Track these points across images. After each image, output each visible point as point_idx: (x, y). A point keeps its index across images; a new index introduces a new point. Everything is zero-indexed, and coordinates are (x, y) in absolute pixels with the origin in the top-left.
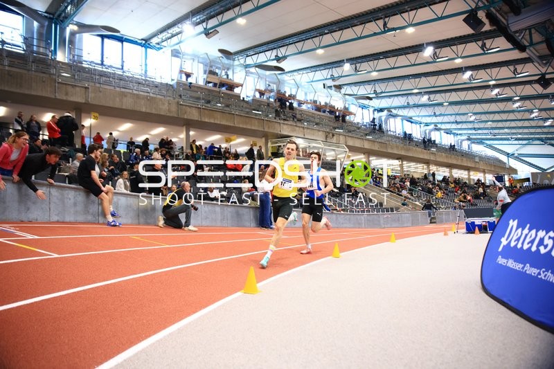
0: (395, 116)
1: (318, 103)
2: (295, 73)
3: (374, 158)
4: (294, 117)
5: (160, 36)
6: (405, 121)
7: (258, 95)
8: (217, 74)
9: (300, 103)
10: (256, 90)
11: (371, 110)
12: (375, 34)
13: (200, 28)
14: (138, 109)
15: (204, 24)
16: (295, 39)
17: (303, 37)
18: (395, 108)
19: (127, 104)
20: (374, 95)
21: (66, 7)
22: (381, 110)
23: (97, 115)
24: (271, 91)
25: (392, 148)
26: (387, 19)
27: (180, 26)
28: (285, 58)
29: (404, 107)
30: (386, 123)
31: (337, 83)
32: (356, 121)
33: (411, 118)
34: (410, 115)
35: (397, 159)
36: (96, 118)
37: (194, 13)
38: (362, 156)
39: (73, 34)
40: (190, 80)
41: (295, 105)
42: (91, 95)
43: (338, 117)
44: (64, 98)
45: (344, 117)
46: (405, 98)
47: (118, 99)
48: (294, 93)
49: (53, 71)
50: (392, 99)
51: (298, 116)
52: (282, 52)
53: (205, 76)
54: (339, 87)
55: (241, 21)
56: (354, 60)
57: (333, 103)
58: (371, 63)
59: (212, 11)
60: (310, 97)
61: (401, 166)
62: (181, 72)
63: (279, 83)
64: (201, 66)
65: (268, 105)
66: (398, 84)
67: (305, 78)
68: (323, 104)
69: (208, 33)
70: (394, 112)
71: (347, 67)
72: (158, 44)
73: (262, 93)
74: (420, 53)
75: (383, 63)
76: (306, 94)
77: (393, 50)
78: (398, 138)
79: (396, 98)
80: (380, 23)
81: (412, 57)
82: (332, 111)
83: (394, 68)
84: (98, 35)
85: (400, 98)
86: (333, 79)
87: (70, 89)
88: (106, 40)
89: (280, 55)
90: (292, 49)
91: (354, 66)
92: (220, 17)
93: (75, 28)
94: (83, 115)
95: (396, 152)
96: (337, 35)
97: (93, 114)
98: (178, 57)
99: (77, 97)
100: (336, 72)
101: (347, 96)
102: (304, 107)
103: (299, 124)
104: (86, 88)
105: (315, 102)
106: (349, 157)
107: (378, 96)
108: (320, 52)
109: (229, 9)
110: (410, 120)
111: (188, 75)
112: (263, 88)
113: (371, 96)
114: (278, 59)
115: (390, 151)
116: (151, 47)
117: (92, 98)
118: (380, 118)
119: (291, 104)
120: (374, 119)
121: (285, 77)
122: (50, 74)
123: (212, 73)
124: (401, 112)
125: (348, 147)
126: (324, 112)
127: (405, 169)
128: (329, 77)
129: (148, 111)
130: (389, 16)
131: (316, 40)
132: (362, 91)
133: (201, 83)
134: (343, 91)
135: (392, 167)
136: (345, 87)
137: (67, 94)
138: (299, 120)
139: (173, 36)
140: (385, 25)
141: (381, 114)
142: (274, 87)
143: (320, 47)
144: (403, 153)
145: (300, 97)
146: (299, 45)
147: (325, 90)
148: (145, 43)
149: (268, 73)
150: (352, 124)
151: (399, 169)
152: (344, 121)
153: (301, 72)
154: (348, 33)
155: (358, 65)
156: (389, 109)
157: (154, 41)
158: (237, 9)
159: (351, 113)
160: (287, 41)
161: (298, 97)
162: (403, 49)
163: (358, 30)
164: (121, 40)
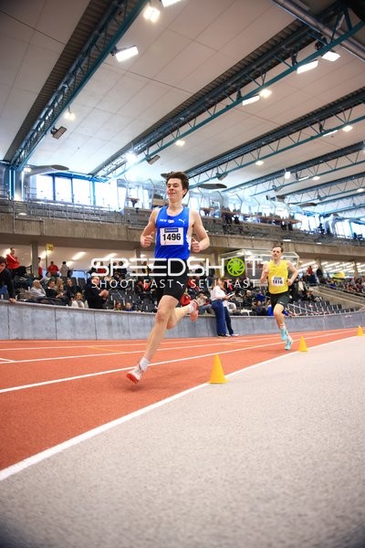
0: (342, 219)
1: (263, 215)
2: (237, 189)
3: (326, 263)
4: (241, 230)
5: (105, 169)
6: (352, 224)
7: (203, 213)
8: (161, 198)
9: (245, 217)
10: (201, 209)
11: (317, 216)
12: (312, 138)
13: (143, 156)
14: (89, 236)
15: (146, 152)
16: (234, 155)
17: (241, 152)
18: (341, 212)
19: (79, 233)
20: (318, 201)
21: (21, 153)
22: (327, 216)
23: (51, 246)
24: (216, 208)
25: (343, 251)
26: (322, 123)
27: (123, 156)
28: (225, 174)
29: (350, 210)
30: (333, 227)
31: (280, 193)
32: (302, 229)
33: (359, 219)
34: (357, 216)
35: (350, 261)
36: (51, 249)
37: (136, 142)
38: (314, 262)
39: (27, 176)
40: (136, 206)
41: (241, 219)
42: (46, 228)
43: (285, 226)
44: (21, 233)
45: (290, 226)
46: (350, 200)
47: (70, 230)
48: (237, 208)
49: (11, 210)
50: (337, 202)
51: (245, 229)
52: (222, 169)
53: (151, 200)
54: (282, 198)
55: (180, 143)
56: (295, 168)
57: (277, 214)
58: (311, 169)
59: (151, 138)
60: (254, 210)
61: (355, 268)
62: (127, 199)
63: (223, 199)
64: (146, 192)
65: (214, 221)
66: (341, 186)
67: (247, 192)
68: (268, 215)
69: (149, 159)
70: (341, 215)
71: (288, 175)
72: (104, 176)
73: (207, 211)
74: (360, 152)
75: (323, 167)
76: (250, 208)
77: (332, 153)
78: (348, 240)
79: (341, 201)
80: (316, 127)
81: (353, 157)
82: (278, 221)
83: (335, 170)
84: (50, 175)
85: (345, 200)
86: (275, 189)
87: (26, 224)
88: (57, 179)
89: (220, 172)
90: (232, 165)
91: (294, 174)
92: (160, 143)
93: (29, 170)
94: (39, 247)
95: (348, 254)
96: (274, 145)
97: (48, 245)
98: (123, 186)
99: (33, 231)
100: (277, 182)
101: (291, 206)
102: (249, 220)
103: (246, 237)
104: (40, 221)
105: (260, 214)
106: (300, 264)
107: (322, 200)
108: (260, 163)
109: (168, 134)
110: (357, 221)
111: (134, 201)
112: (207, 207)
113: (315, 202)
114: (219, 176)
115: (341, 253)
116: (99, 181)
117: (47, 230)
118: (327, 223)
119: (236, 218)
120: (321, 224)
121: (228, 194)
122: (8, 213)
123: (157, 197)
124: (347, 215)
125: (298, 253)
126: (270, 223)
127: (360, 271)
128: (271, 188)
129: (99, 238)
130: (324, 119)
131: (255, 153)
132: (305, 198)
133: (147, 207)
134: (286, 200)
135: (345, 270)
136: (288, 197)
137: (23, 229)
138: (247, 233)
139: (117, 167)
140: (321, 128)
141: (327, 219)
142: (219, 204)
143: (259, 159)
144: (355, 254)
145: (245, 211)
146: (238, 160)
147: (269, 202)
148: (93, 177)
149: (210, 191)
150: (299, 231)
151: (353, 271)
152: (291, 228)
153: (243, 187)
154: (285, 142)
155: (299, 173)
156: (335, 214)
157: (101, 173)
158: (175, 133)
159: (297, 222)
160: (226, 158)
161: (242, 212)
162: (342, 149)
163: (295, 137)
164: (70, 177)
